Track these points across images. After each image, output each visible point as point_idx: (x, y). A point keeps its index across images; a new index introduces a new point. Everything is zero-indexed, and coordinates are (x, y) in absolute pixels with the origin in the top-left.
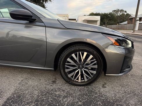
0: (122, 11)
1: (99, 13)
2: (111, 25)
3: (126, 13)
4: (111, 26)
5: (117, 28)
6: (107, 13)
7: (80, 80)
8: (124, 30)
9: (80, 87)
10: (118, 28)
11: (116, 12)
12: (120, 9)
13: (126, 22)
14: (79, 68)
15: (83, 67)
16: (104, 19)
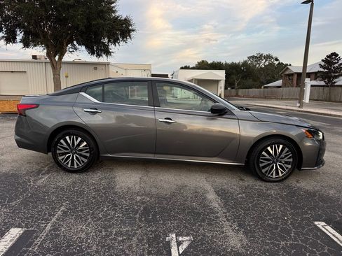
0: (268, 57)
1: (219, 61)
2: (247, 88)
3: (276, 63)
4: (247, 90)
5: (262, 96)
6: (237, 62)
7: (274, 176)
8: (277, 99)
9: (275, 184)
10: (264, 95)
11: (256, 61)
12: (265, 54)
13: (279, 83)
14: (274, 162)
15: (277, 161)
16: (232, 76)
